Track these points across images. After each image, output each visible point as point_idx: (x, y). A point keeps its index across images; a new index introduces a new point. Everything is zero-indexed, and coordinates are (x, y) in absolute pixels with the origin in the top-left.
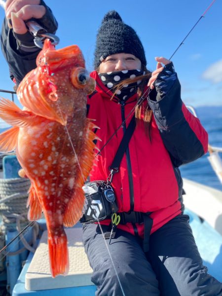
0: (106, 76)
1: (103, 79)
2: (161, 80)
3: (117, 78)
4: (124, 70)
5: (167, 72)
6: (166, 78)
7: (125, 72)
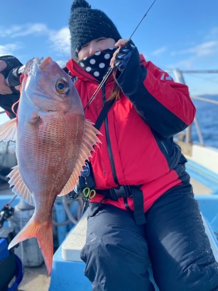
0: (83, 61)
1: (82, 65)
2: (124, 53)
3: (93, 62)
4: (97, 52)
5: (124, 50)
6: (123, 57)
7: (98, 54)
